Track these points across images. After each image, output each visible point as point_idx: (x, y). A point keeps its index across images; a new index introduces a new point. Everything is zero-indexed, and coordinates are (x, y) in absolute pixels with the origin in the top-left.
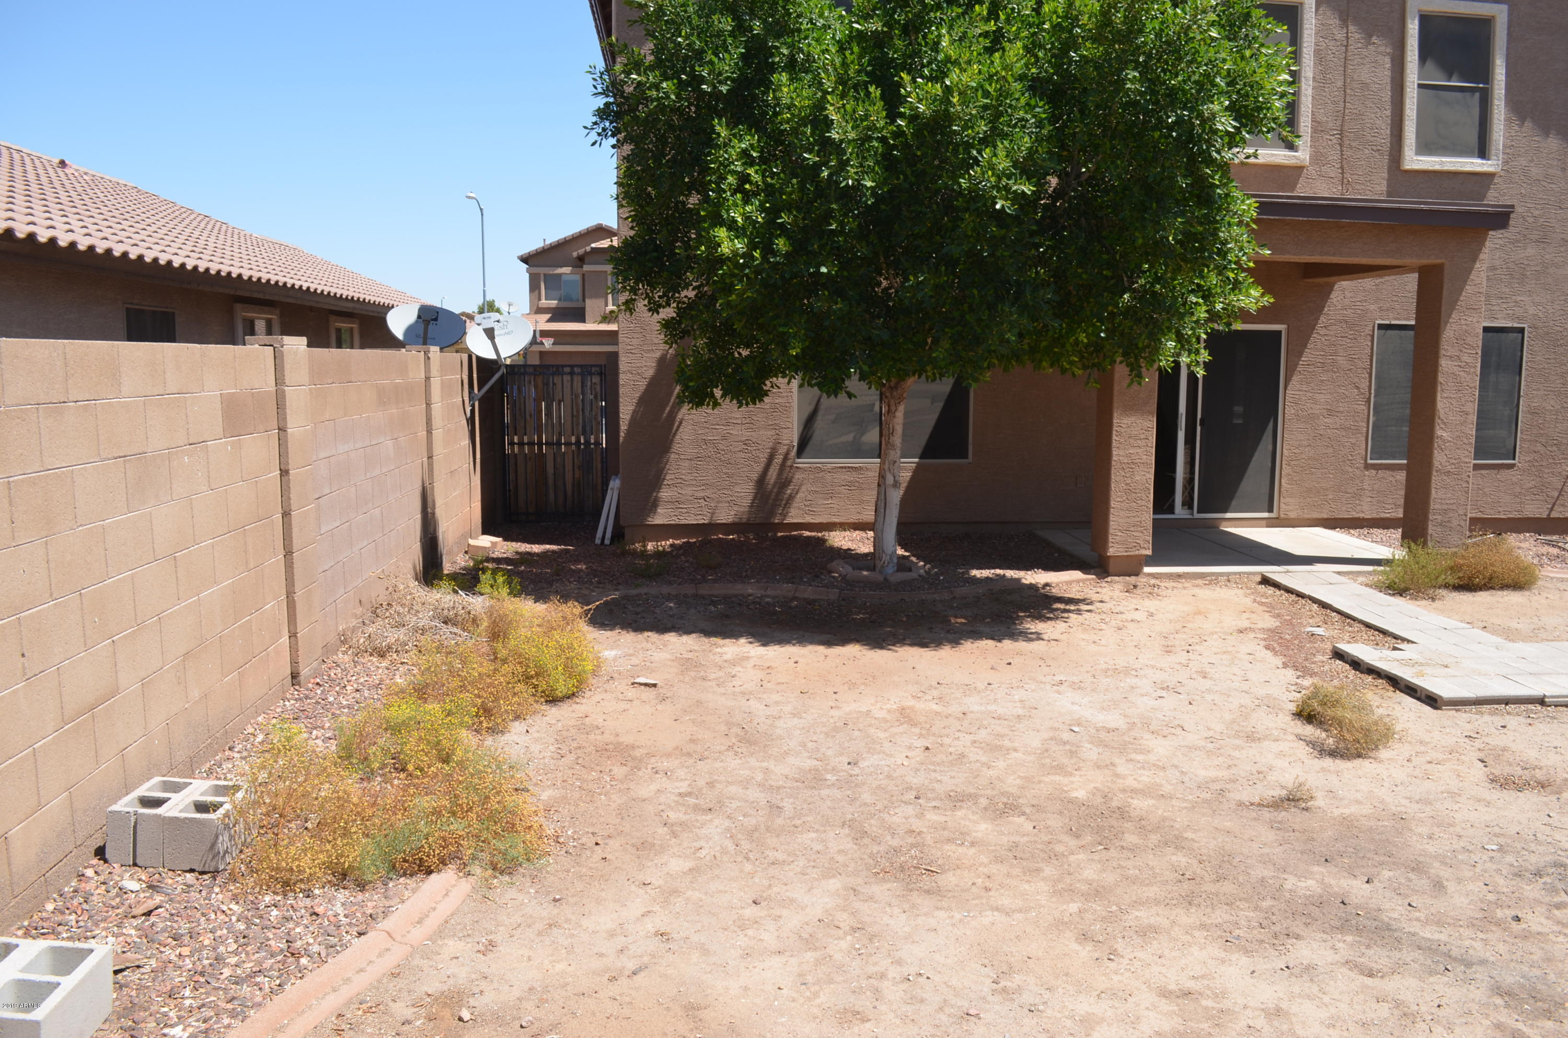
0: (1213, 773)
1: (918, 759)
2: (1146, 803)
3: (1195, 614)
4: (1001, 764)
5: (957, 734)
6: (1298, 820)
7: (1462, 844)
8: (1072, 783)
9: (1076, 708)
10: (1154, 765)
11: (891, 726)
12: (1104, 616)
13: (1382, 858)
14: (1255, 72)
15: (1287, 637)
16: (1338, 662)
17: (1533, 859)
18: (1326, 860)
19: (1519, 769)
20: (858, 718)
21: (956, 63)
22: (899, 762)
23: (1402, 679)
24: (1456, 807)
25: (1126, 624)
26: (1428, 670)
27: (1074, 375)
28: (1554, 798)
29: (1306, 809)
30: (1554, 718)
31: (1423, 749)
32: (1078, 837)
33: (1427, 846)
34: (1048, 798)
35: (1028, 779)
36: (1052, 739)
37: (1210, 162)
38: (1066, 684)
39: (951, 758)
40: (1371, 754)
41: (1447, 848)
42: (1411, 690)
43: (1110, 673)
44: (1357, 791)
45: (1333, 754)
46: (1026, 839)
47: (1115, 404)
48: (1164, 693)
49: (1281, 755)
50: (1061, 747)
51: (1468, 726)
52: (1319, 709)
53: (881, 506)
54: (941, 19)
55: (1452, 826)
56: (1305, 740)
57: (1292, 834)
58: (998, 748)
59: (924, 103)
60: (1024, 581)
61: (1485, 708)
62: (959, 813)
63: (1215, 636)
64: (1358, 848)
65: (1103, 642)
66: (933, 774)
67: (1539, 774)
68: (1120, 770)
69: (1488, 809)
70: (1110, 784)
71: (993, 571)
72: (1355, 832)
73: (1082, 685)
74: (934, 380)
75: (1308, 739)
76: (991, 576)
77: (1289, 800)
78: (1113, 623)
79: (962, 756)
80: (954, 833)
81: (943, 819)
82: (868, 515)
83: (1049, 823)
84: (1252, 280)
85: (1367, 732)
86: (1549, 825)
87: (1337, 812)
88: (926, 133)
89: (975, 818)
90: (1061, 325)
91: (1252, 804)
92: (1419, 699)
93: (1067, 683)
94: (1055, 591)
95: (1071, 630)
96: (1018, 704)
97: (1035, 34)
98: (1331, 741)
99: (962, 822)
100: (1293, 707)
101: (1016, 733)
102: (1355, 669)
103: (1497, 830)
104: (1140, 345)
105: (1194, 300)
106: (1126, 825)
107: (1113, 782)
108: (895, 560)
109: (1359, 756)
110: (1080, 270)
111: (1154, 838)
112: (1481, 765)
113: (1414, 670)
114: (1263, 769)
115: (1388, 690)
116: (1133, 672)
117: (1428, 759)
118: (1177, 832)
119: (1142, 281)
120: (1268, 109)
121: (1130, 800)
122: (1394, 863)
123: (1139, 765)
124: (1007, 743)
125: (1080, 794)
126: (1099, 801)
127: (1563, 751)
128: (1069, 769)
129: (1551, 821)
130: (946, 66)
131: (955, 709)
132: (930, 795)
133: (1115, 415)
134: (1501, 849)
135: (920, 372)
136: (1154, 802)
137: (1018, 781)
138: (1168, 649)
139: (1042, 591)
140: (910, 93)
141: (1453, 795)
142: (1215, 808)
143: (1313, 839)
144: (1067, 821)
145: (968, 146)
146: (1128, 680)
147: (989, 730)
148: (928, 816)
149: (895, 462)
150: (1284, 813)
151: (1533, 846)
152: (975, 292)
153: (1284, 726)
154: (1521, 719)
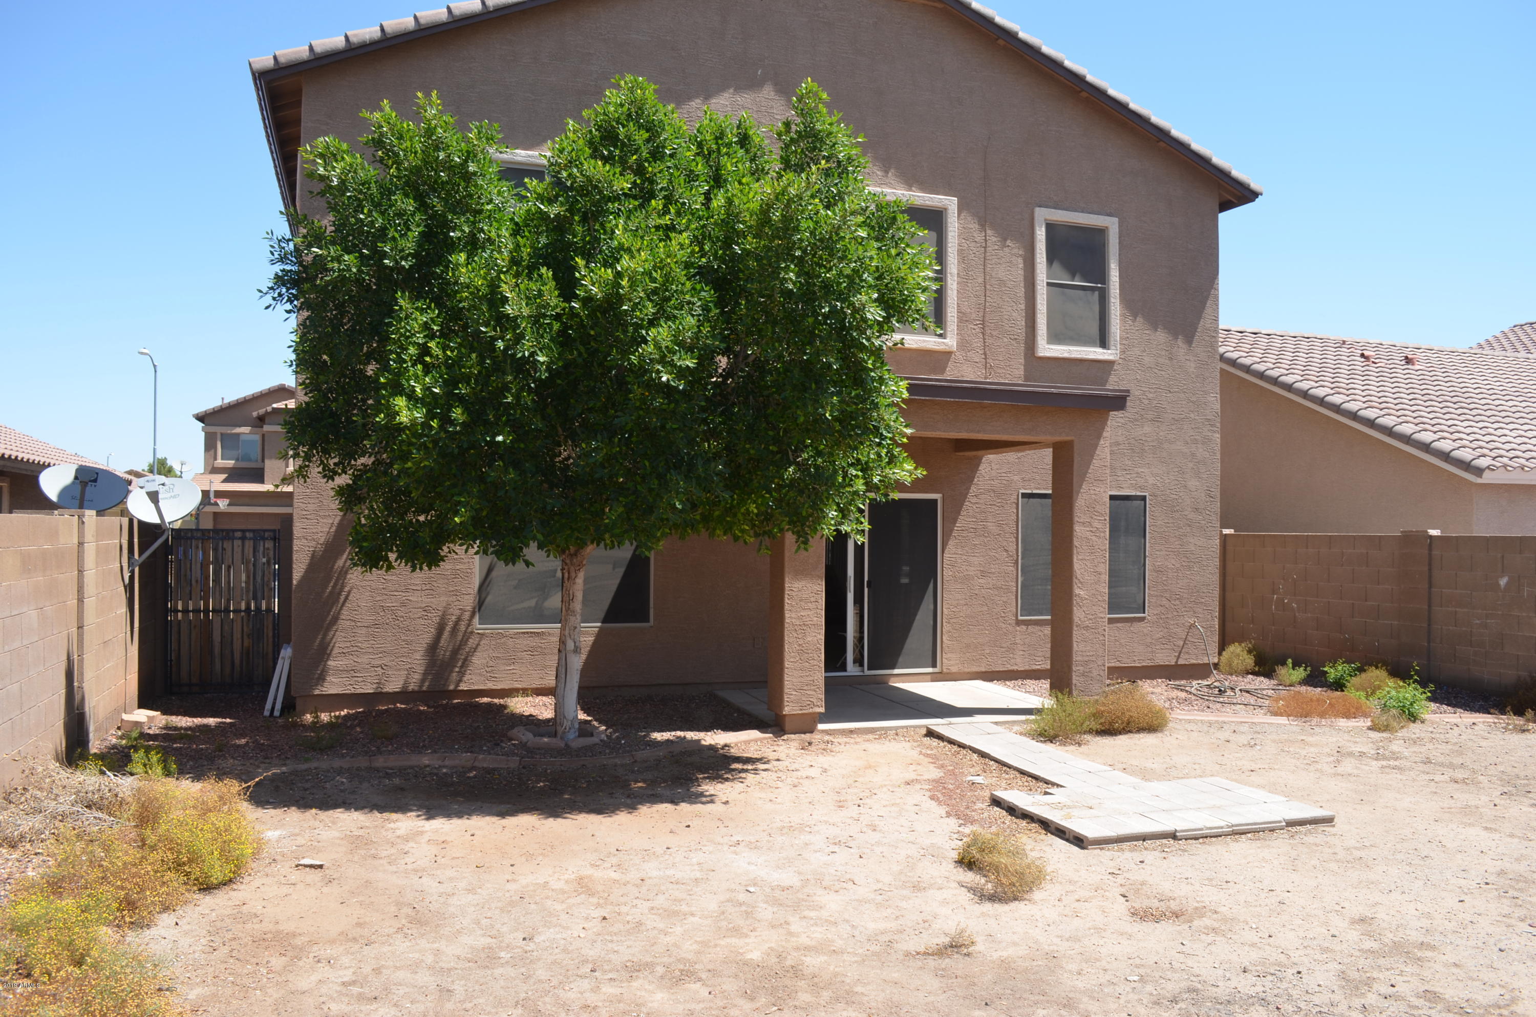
0: (882, 925)
1: (595, 930)
2: (819, 960)
3: (866, 768)
4: (678, 930)
5: (635, 902)
6: (961, 966)
7: (1107, 978)
8: (748, 944)
9: (753, 867)
10: (826, 921)
11: (569, 897)
12: (780, 774)
13: (1037, 998)
14: (900, 269)
15: (950, 786)
16: (996, 809)
17: (1170, 986)
18: (986, 1004)
19: (1156, 901)
20: (535, 891)
21: (629, 251)
22: (576, 935)
23: (1052, 821)
24: (1101, 942)
25: (801, 781)
26: (1075, 812)
27: (746, 543)
28: (1186, 926)
29: (968, 955)
30: (1184, 851)
31: (1072, 888)
32: (752, 999)
33: (1077, 982)
34: (724, 962)
35: (705, 944)
36: (728, 901)
37: (863, 348)
38: (742, 844)
39: (628, 927)
40: (1026, 896)
41: (1094, 983)
42: (1060, 832)
43: (785, 831)
44: (1014, 933)
45: (993, 898)
46: (701, 1005)
47: (787, 570)
48: (836, 849)
49: (945, 902)
50: (737, 909)
51: (1111, 864)
52: (978, 856)
53: (562, 671)
54: (619, 210)
55: (1099, 961)
56: (966, 887)
57: (955, 980)
58: (676, 913)
59: (596, 285)
60: (703, 743)
61: (1125, 845)
62: (635, 984)
63: (885, 789)
64: (1015, 989)
65: (778, 801)
66: (610, 945)
67: (1174, 905)
68: (794, 928)
69: (1129, 942)
70: (784, 943)
71: (673, 733)
72: (1012, 973)
73: (758, 844)
74: (612, 547)
75: (969, 885)
76: (671, 738)
77: (952, 946)
78: (789, 781)
79: (640, 924)
80: (630, 1006)
81: (619, 991)
82: (550, 681)
83: (724, 987)
84: (906, 454)
85: (1021, 875)
86: (1183, 953)
87: (996, 956)
88: (598, 314)
89: (651, 988)
90: (732, 497)
91: (918, 953)
92: (1067, 840)
93: (744, 843)
94: (734, 752)
95: (749, 789)
96: (696, 867)
97: (704, 226)
98: (990, 886)
99: (639, 993)
100: (955, 855)
101: (693, 897)
102: (1011, 815)
103: (1138, 961)
104: (804, 514)
105: (854, 472)
106: (799, 983)
107: (787, 941)
108: (577, 726)
109: (1016, 899)
110: (747, 446)
111: (826, 995)
112: (1123, 899)
113: (1063, 813)
114: (929, 918)
115: (1040, 833)
116: (807, 829)
117: (1077, 897)
118: (847, 987)
119: (805, 455)
120: (912, 301)
121: (804, 958)
122: (1048, 1002)
123: (812, 922)
124: (684, 908)
125: (755, 955)
126: (773, 961)
127: (1193, 882)
128: (745, 931)
129: (1184, 949)
130: (619, 253)
131: (633, 876)
132: (606, 967)
133: (787, 579)
134: (1142, 979)
135: (598, 540)
136: (826, 958)
137: (695, 947)
138: (841, 804)
139: (721, 751)
140: (585, 276)
141: (1099, 930)
142: (883, 960)
143: (974, 984)
144: (742, 983)
145: (637, 327)
146: (802, 837)
147: (667, 895)
148: (604, 990)
149: (575, 628)
150: (947, 960)
151: (1169, 974)
152: (647, 463)
153: (947, 874)
154: (1157, 853)
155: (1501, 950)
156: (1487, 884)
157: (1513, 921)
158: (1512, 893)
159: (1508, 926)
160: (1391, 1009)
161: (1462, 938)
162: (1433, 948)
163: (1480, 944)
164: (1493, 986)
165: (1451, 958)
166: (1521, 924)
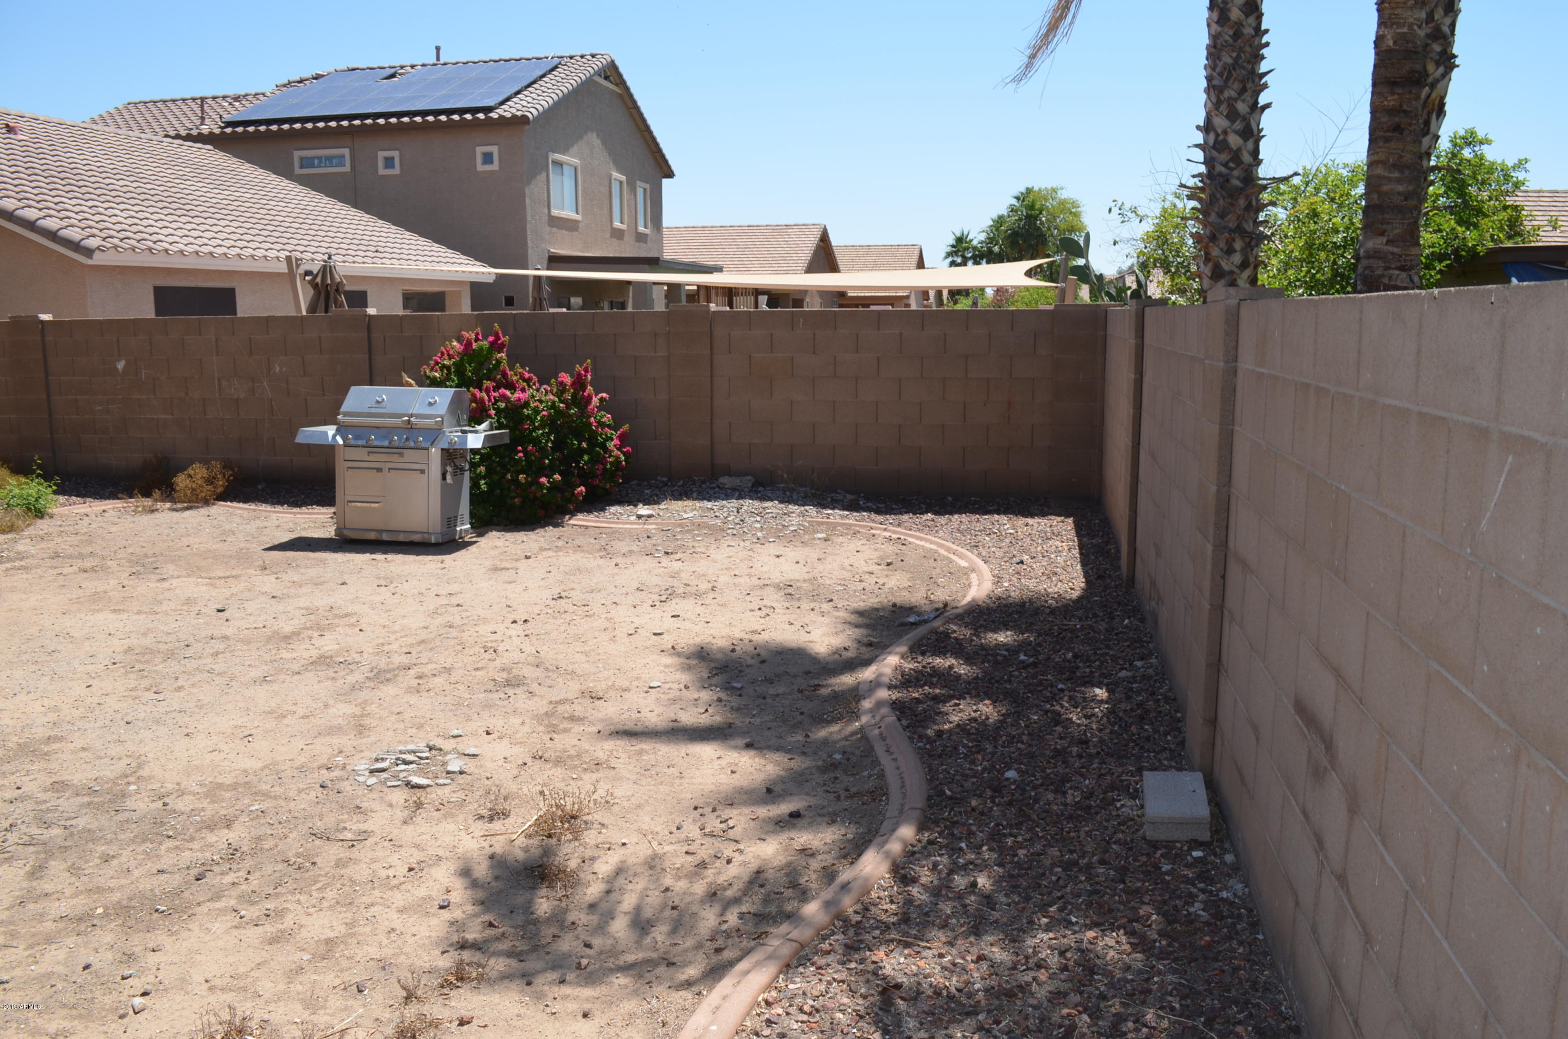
155: (128, 723)
156: (114, 664)
157: (139, 693)
158: (138, 667)
159: (135, 698)
160: (18, 811)
161: (89, 722)
162: (59, 739)
163: (108, 723)
164: (120, 759)
165: (79, 744)
166: (147, 694)
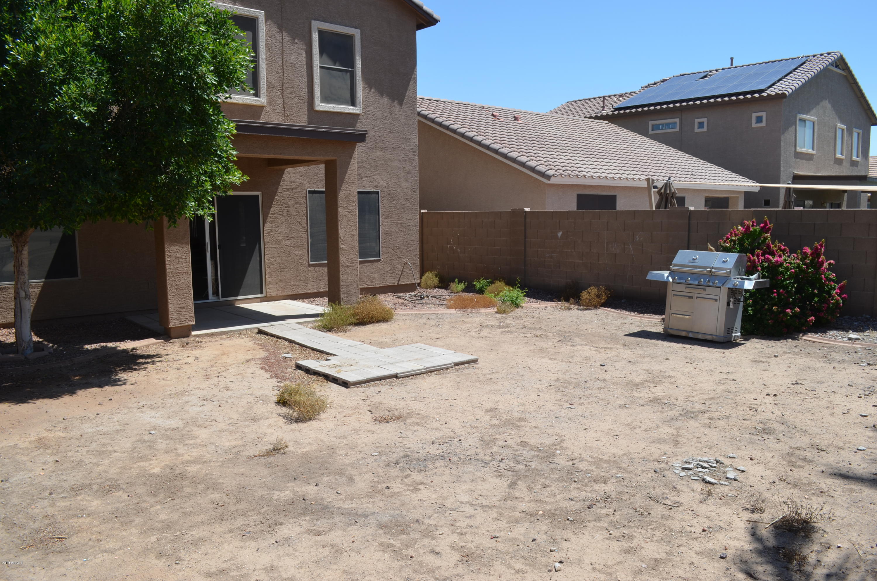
0: (233, 443)
1: (50, 469)
2: (196, 468)
3: (222, 355)
4: (106, 462)
5: (77, 449)
6: (280, 460)
7: (361, 455)
8: (151, 464)
9: (153, 419)
10: (200, 445)
11: (32, 452)
12: (169, 363)
13: (323, 471)
14: (227, 52)
15: (273, 361)
16: (299, 371)
17: (394, 456)
18: (295, 479)
19: (387, 412)
20: (8, 451)
21: (44, 32)
22: (38, 473)
23: (330, 375)
24: (358, 437)
25: (182, 366)
26: (343, 369)
27: (137, 224)
28: (403, 423)
29: (284, 453)
30: (402, 384)
31: (342, 410)
32: (155, 496)
33: (345, 460)
34: (136, 477)
35: (124, 468)
36: (138, 441)
37: (206, 101)
38: (146, 407)
39: (73, 464)
40: (316, 417)
41: (354, 459)
42: (335, 380)
43: (172, 396)
44: (310, 438)
45: (297, 420)
46: (123, 504)
47: (165, 240)
48: (205, 403)
49: (270, 426)
50: (144, 445)
51: (363, 394)
52: (288, 398)
53: (18, 311)
54: (36, 4)
55: (356, 447)
56: (282, 416)
57: (276, 468)
58: (104, 452)
59: (22, 55)
60: (119, 348)
61: (371, 384)
62: (79, 498)
63: (234, 366)
64: (311, 468)
65: (169, 378)
66: (61, 477)
67: (396, 413)
68: (180, 451)
69: (373, 435)
70: (174, 461)
71: (99, 344)
72: (309, 460)
73: (156, 405)
74: (46, 229)
75: (284, 415)
76: (97, 347)
77: (274, 450)
78: (175, 366)
79: (81, 461)
80: (76, 511)
81: (69, 503)
82: (11, 319)
83: (137, 491)
84: (236, 167)
85: (313, 406)
86: (401, 437)
87: (299, 452)
88: (24, 75)
89: (90, 499)
90: (125, 195)
91: (255, 456)
92: (339, 384)
93: (147, 406)
94: (139, 352)
95: (149, 374)
96: (117, 423)
97: (97, 19)
98: (295, 414)
99: (82, 503)
100: (275, 399)
101: (115, 441)
102: (307, 373)
103: (378, 445)
104: (173, 204)
105: (204, 178)
106: (184, 483)
107: (176, 459)
108: (32, 345)
109: (310, 419)
110: (133, 162)
111: (201, 487)
112: (369, 413)
113: (336, 370)
114: (261, 435)
115: (324, 382)
116: (187, 393)
117: (344, 414)
118: (214, 481)
119: (172, 168)
120: (235, 73)
121: (187, 468)
122: (329, 473)
123: (191, 447)
124: (110, 448)
125: (156, 470)
126: (168, 472)
127: (406, 400)
128: (149, 457)
129: (402, 435)
130: (36, 33)
131: (75, 433)
132: (59, 491)
133: (166, 245)
134: (380, 454)
135: (35, 225)
136: (200, 466)
137: (118, 470)
138: (207, 377)
139: (131, 353)
140: (13, 48)
141: (356, 431)
142: (235, 462)
143: (288, 469)
144: (149, 487)
145: (53, 84)
146: (184, 398)
147: (98, 442)
148: (58, 504)
149: (25, 283)
150: (272, 458)
151: (394, 450)
152: (65, 174)
153: (271, 410)
154: (387, 387)
155: (556, 418)
156: (551, 386)
157: (562, 403)
158: (562, 389)
159: (560, 405)
160: (505, 453)
161: (538, 414)
162: (525, 420)
163: (547, 416)
164: (552, 435)
165: (533, 424)
166: (566, 404)
